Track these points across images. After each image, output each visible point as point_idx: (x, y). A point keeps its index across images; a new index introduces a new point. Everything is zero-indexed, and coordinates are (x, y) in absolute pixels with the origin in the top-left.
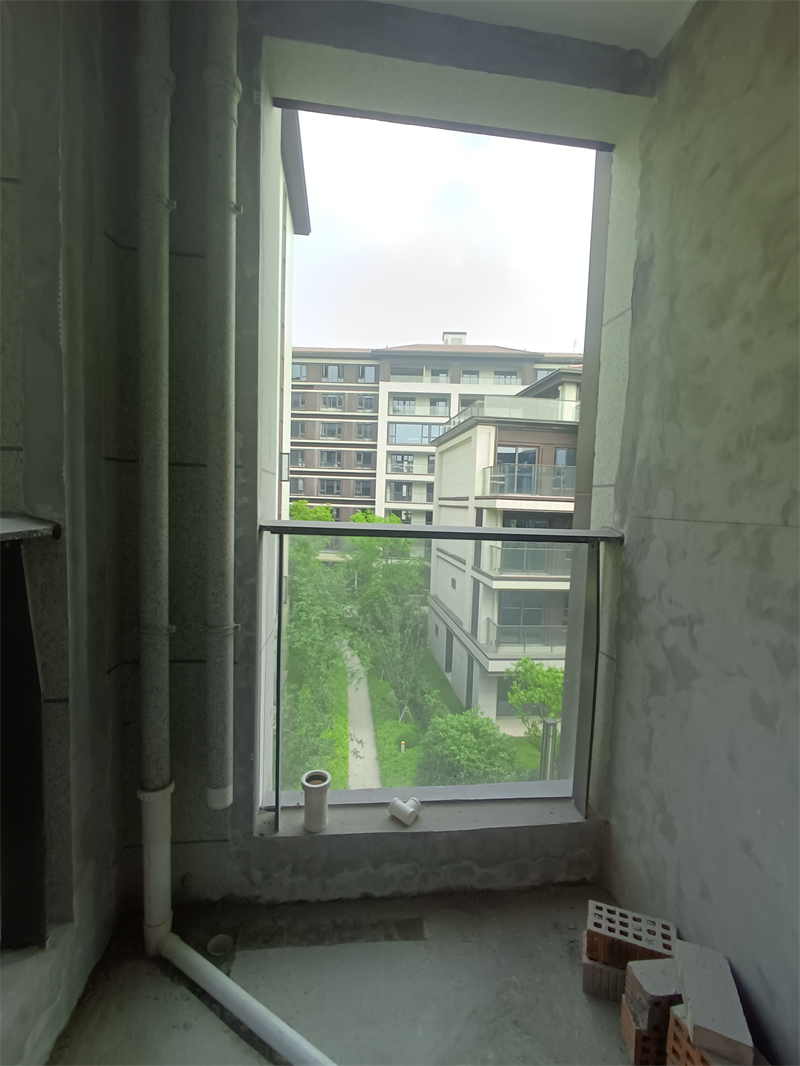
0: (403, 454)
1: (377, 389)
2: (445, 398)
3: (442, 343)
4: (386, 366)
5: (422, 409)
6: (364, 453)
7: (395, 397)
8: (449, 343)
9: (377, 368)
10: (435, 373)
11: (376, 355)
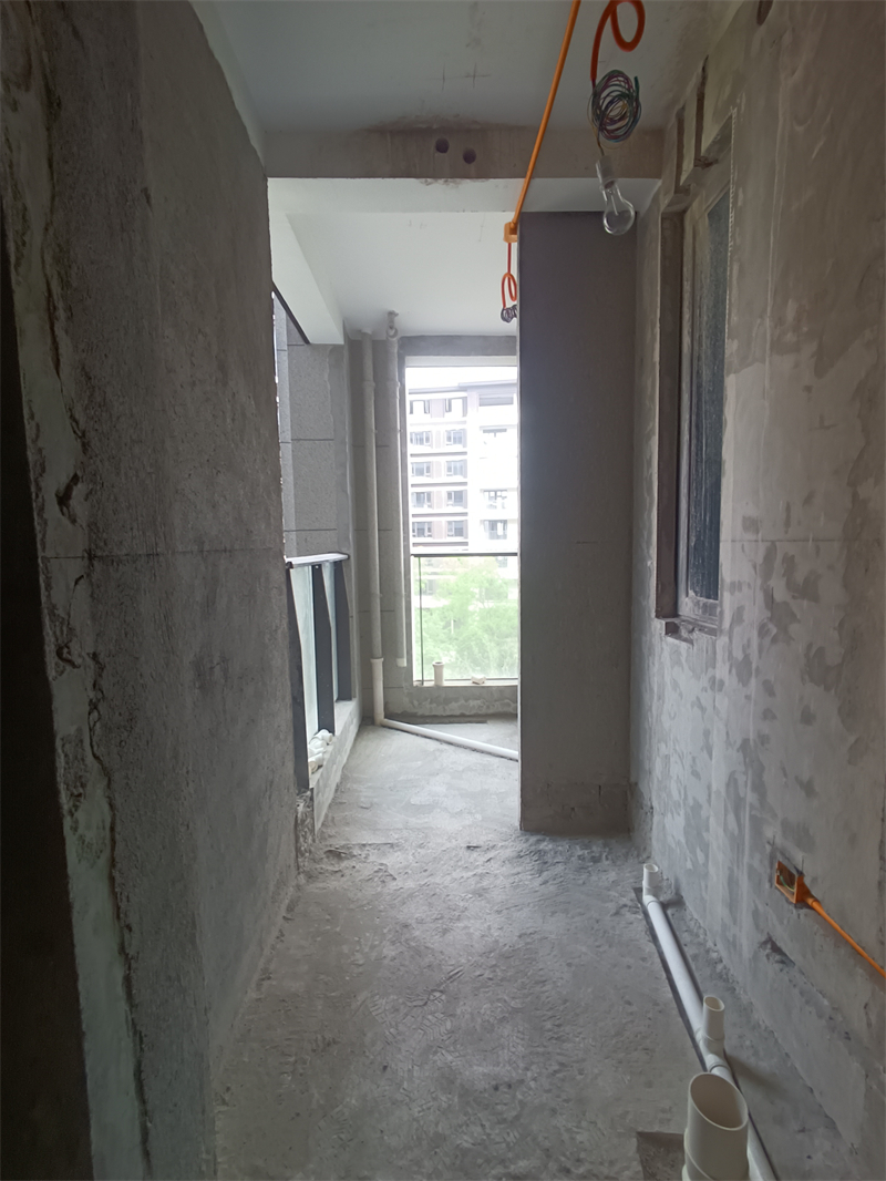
1: (465, 423)
4: (473, 397)
6: (455, 492)
7: (485, 429)
9: (465, 400)
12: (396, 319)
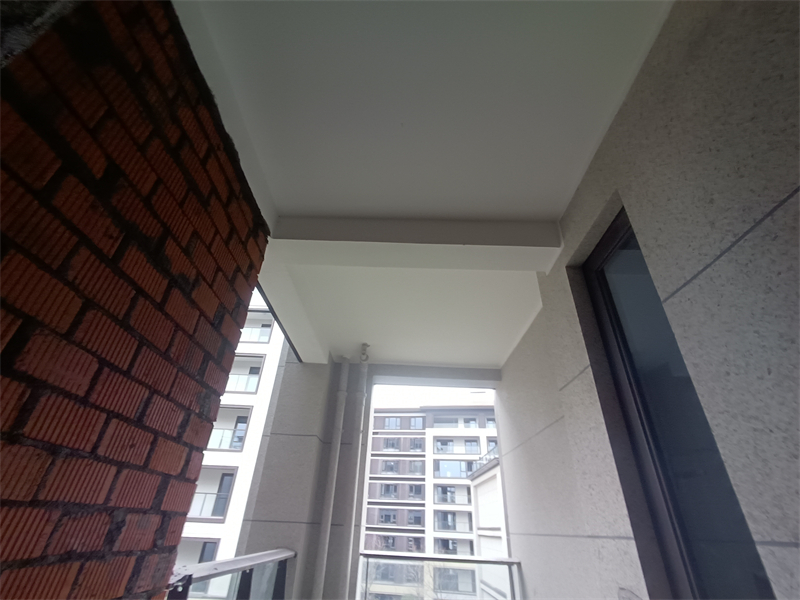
0: (446, 487)
1: (424, 434)
4: (430, 417)
5: (459, 450)
6: (416, 486)
7: (437, 439)
9: (424, 418)
10: (467, 421)
11: (422, 410)
12: (368, 348)
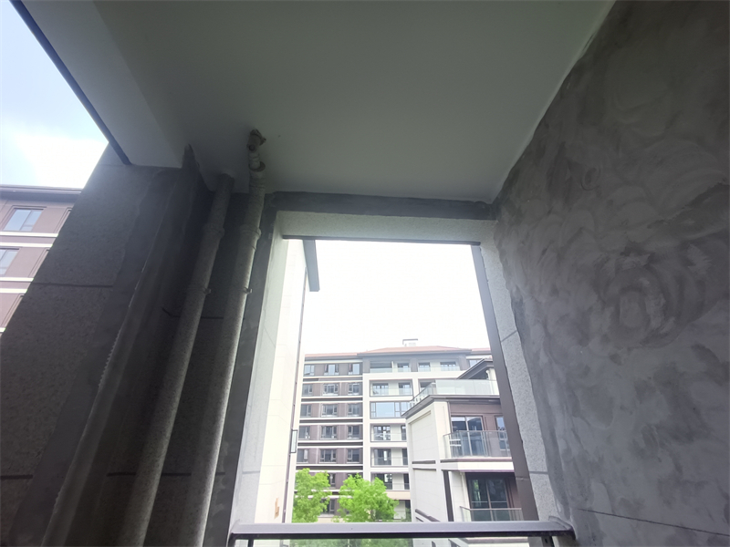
0: (382, 426)
1: (361, 378)
2: (409, 382)
3: (403, 346)
4: (367, 363)
5: (393, 391)
6: (354, 426)
7: (374, 383)
8: (408, 346)
9: (361, 364)
10: (400, 366)
11: (360, 356)
